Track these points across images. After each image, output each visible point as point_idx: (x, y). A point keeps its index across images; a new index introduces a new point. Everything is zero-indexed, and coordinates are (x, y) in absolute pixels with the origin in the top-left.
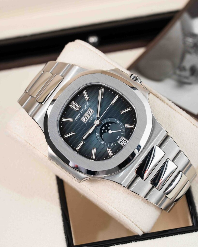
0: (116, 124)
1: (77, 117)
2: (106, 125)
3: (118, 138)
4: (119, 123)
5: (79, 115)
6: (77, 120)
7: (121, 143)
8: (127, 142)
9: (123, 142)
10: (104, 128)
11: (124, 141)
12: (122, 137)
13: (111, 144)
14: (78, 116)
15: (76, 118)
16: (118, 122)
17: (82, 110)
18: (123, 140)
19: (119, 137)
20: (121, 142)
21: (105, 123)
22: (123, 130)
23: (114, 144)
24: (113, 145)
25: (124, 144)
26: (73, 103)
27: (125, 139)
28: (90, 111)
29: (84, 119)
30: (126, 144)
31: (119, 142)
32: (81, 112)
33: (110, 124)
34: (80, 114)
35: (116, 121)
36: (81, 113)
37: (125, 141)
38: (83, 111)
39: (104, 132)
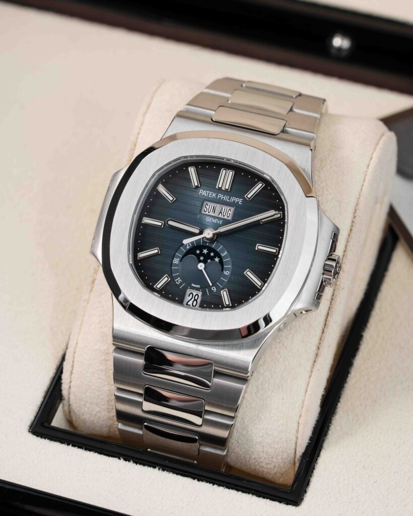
0: (222, 270)
1: (206, 193)
2: (212, 254)
3: (194, 286)
4: (225, 276)
5: (212, 194)
6: (201, 194)
7: (189, 296)
8: (195, 306)
9: (193, 299)
10: (205, 251)
11: (196, 300)
12: (201, 293)
13: (179, 278)
14: (209, 193)
15: (203, 192)
16: (227, 273)
17: (224, 196)
18: (196, 298)
19: (199, 286)
20: (191, 295)
21: (216, 249)
22: (215, 289)
23: (181, 284)
24: (178, 282)
25: (190, 303)
26: (231, 173)
27: (199, 301)
28: (229, 212)
29: (208, 207)
30: (191, 306)
31: (189, 291)
32: (220, 196)
33: (217, 260)
34: (214, 195)
35: (227, 269)
36: (217, 196)
37: (195, 302)
38: (223, 199)
39: (198, 256)
